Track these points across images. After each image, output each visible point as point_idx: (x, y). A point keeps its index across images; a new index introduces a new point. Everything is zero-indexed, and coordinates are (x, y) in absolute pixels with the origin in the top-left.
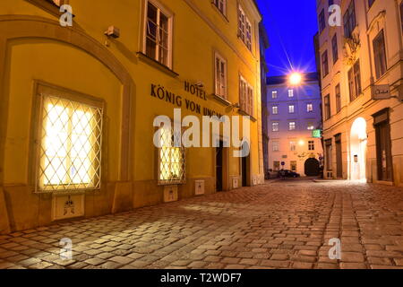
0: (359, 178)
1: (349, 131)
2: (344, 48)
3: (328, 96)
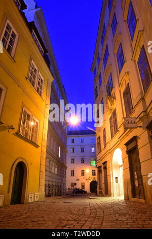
0: (120, 196)
1: (111, 160)
2: (107, 103)
3: (99, 138)
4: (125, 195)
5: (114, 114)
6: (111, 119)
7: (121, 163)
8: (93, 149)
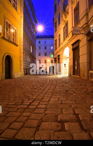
0: (66, 74)
1: (63, 54)
2: (62, 17)
3: (56, 40)
4: (69, 73)
5: (67, 24)
6: (64, 28)
7: (68, 56)
8: (52, 47)
